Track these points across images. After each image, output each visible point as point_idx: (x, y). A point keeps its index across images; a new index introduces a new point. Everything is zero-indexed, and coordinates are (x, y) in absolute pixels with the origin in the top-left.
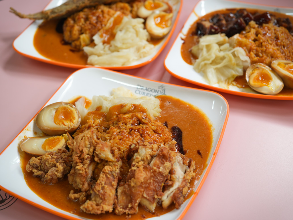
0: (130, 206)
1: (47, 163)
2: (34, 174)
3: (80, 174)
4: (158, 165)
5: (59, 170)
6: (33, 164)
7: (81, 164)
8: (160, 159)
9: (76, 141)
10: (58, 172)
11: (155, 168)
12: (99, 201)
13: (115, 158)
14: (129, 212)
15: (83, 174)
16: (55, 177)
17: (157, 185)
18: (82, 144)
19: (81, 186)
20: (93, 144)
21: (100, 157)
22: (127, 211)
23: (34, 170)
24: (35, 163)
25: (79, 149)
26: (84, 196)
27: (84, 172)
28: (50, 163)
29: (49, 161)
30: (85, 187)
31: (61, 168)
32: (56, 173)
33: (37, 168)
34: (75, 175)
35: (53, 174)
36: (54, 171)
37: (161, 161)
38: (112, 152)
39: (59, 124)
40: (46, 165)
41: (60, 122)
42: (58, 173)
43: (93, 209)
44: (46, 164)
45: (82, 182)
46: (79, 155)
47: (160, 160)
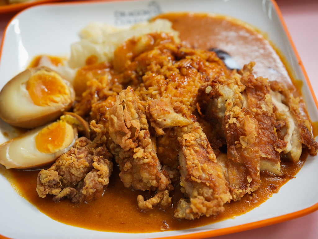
0: (250, 180)
1: (73, 171)
2: (57, 197)
3: (144, 164)
4: (257, 104)
5: (104, 173)
6: (49, 182)
7: (139, 148)
8: (252, 94)
9: (115, 115)
10: (102, 176)
11: (255, 110)
12: (208, 192)
13: (189, 118)
14: (252, 191)
15: (151, 162)
16: (100, 187)
17: (269, 133)
18: (128, 116)
19: (154, 183)
20: (142, 111)
21: (165, 125)
22: (249, 190)
23: (55, 191)
24: (51, 178)
25: (126, 126)
26: (168, 196)
27: (150, 158)
28: (79, 169)
29: (77, 166)
30: (164, 182)
31: (104, 168)
32: (100, 179)
33: (56, 185)
34: (134, 170)
35: (97, 183)
36: (96, 178)
37: (256, 96)
38: (178, 110)
39: (47, 104)
40: (73, 175)
41: (46, 101)
42: (102, 178)
43: (208, 208)
44: (73, 173)
45: (154, 175)
46: (129, 135)
47: (254, 96)
